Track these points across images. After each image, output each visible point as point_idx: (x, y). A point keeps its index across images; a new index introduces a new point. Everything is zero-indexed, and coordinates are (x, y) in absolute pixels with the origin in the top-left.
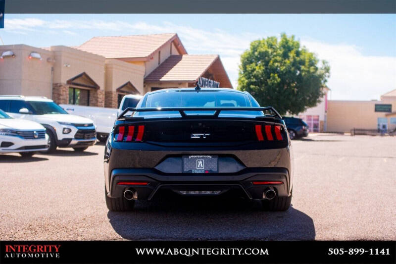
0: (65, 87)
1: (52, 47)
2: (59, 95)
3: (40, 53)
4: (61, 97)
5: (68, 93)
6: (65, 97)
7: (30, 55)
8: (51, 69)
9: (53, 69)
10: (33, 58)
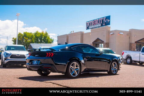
0: (134, 44)
1: (129, 30)
2: (132, 47)
3: (123, 33)
4: (132, 48)
5: (135, 46)
6: (134, 48)
7: (119, 33)
8: (129, 38)
9: (130, 38)
10: (120, 34)
